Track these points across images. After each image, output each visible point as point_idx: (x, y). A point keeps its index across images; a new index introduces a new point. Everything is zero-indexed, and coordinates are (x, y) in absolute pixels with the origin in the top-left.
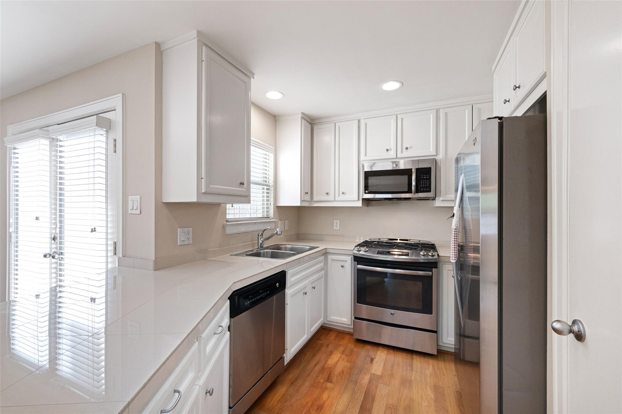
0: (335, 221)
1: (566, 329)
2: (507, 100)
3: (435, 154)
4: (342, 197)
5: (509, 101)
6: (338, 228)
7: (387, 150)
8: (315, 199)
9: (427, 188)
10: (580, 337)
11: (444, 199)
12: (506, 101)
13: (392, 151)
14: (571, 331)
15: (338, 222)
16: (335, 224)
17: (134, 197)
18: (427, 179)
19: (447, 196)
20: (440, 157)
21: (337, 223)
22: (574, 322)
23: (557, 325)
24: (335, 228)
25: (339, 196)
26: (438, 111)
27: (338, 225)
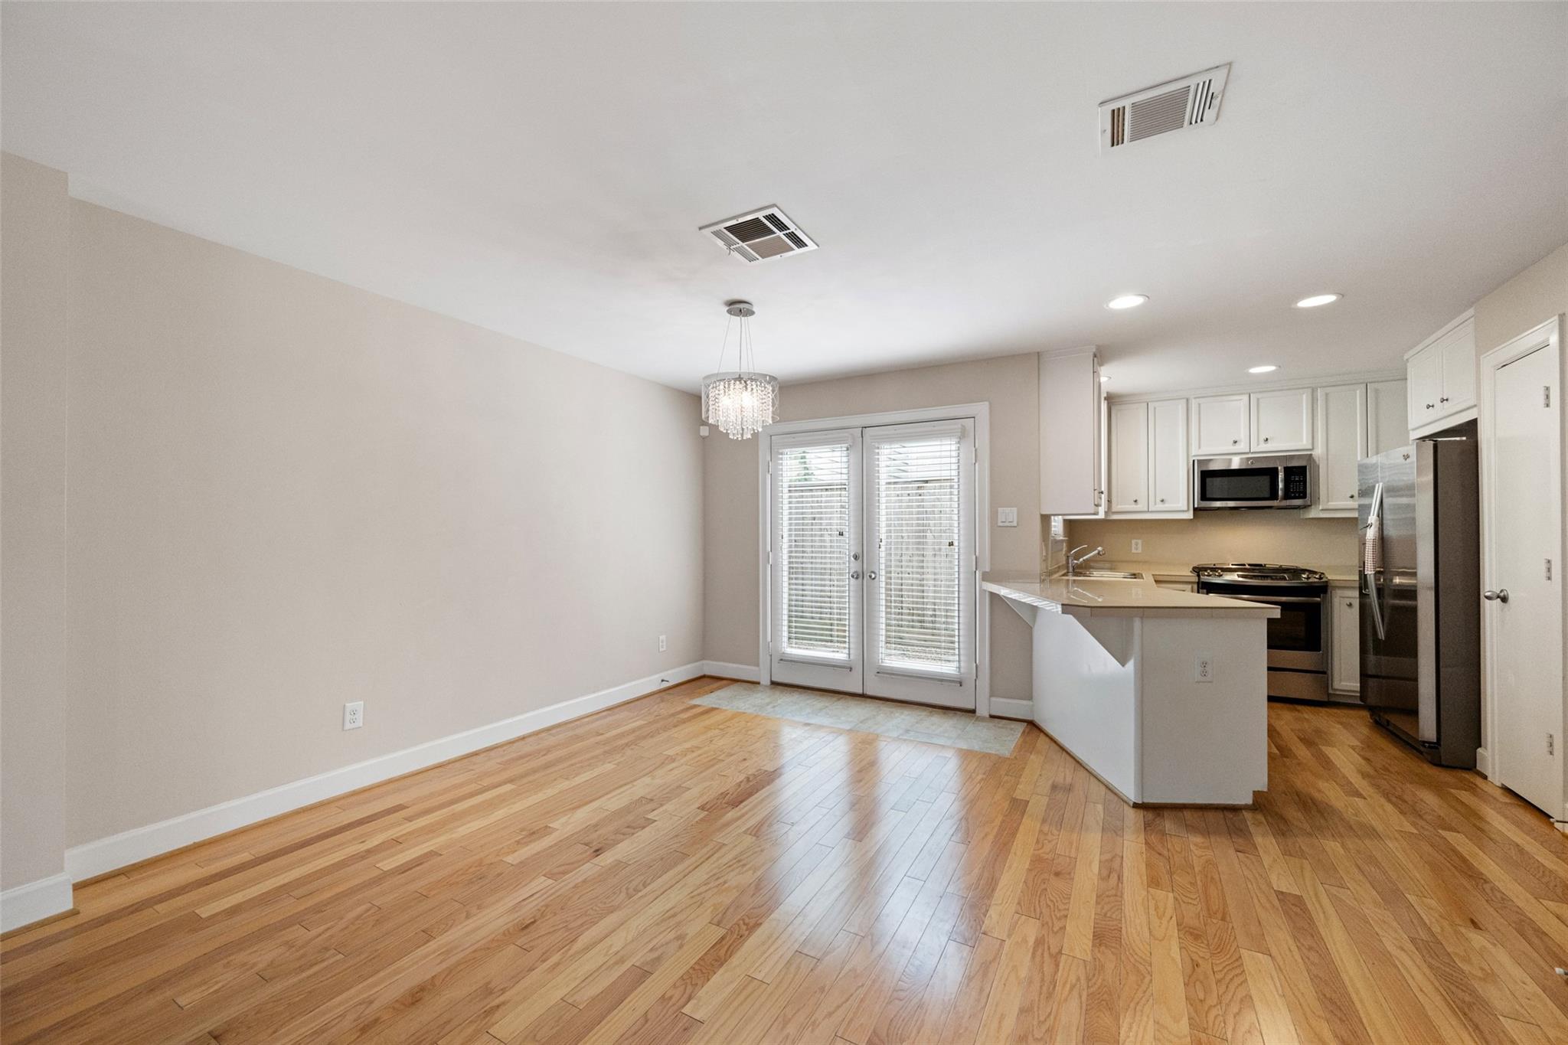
0: (1133, 542)
1: (1495, 596)
2: (1431, 405)
3: (1310, 447)
4: (1160, 506)
5: (1433, 406)
6: (1140, 551)
7: (1235, 442)
8: (1114, 510)
9: (1300, 492)
10: (1504, 599)
11: (1325, 507)
12: (1428, 407)
13: (1242, 444)
14: (1498, 597)
15: (1140, 541)
16: (1133, 546)
17: (1007, 510)
18: (1300, 481)
19: (1330, 503)
20: (1318, 452)
21: (1137, 544)
22: (1502, 591)
23: (1488, 594)
24: (1134, 551)
25: (1155, 504)
26: (1314, 390)
27: (1140, 546)
